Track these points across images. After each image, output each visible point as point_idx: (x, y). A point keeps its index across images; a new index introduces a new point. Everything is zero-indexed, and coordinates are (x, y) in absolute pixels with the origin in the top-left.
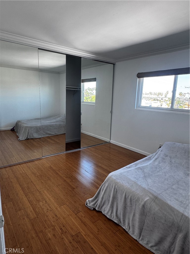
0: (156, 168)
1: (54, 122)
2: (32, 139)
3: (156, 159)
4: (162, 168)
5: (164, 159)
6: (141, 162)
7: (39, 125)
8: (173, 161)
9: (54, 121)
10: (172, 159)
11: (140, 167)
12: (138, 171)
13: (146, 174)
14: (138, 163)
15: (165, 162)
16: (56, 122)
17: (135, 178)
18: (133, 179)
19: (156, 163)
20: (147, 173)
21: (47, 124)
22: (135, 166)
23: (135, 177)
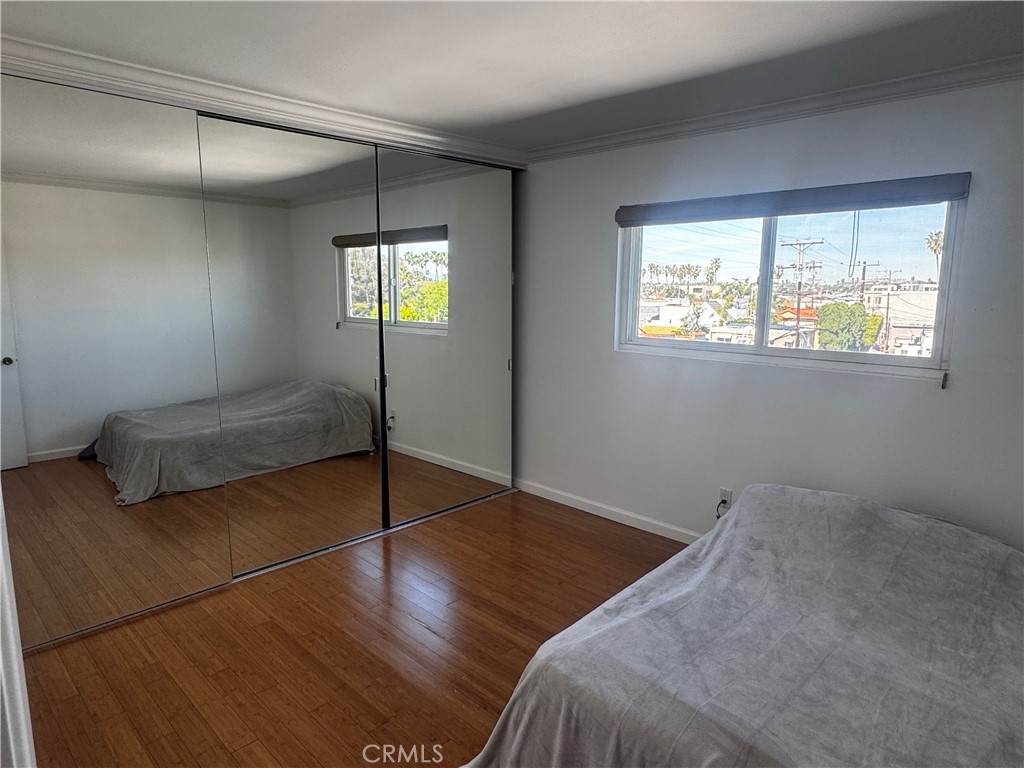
0: (726, 604)
1: (274, 415)
2: (180, 493)
3: (720, 562)
4: (750, 603)
5: (752, 560)
6: (661, 580)
7: (207, 431)
8: (787, 566)
9: (275, 406)
10: (781, 560)
11: (661, 607)
12: (655, 625)
13: (690, 638)
14: (652, 586)
15: (755, 574)
16: (283, 412)
17: (650, 660)
18: (642, 669)
19: (724, 581)
20: (692, 632)
21: (245, 423)
22: (642, 603)
23: (649, 654)
